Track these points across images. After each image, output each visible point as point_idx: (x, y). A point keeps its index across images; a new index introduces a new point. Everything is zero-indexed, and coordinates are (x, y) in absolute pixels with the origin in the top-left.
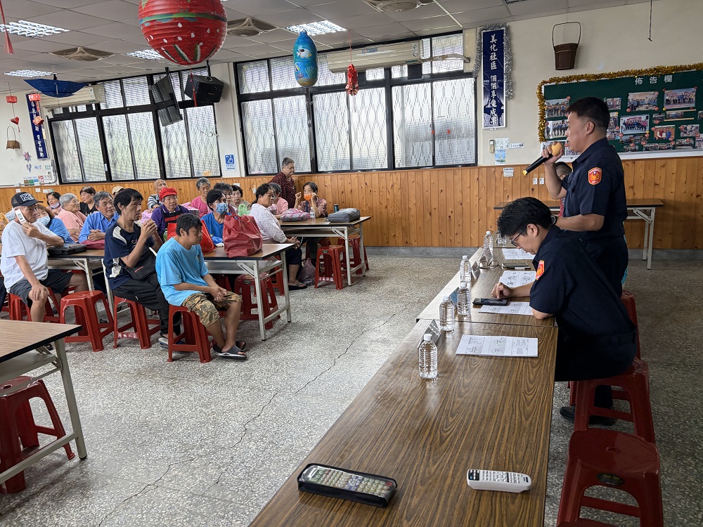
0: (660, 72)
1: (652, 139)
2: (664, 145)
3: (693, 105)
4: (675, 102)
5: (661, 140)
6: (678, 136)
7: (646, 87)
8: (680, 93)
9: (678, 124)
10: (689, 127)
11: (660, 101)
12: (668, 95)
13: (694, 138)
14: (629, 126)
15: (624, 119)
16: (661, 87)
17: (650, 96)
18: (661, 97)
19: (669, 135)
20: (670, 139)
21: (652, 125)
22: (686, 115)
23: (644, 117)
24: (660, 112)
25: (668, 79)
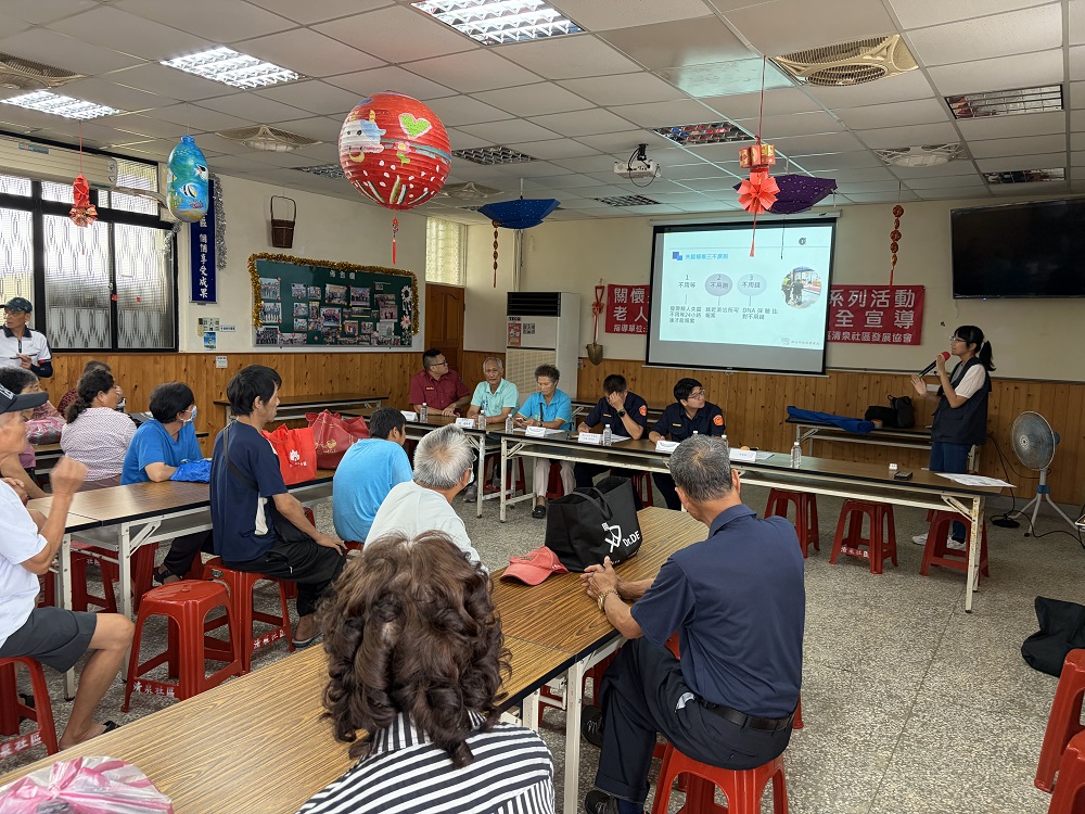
0: (348, 268)
1: (344, 334)
2: (351, 340)
3: (368, 304)
4: (358, 299)
5: (349, 336)
6: (360, 333)
7: (336, 281)
8: (360, 291)
9: (360, 320)
10: (367, 324)
11: (348, 297)
12: (353, 291)
13: (370, 335)
14: (328, 318)
15: (324, 310)
16: (346, 283)
17: (340, 290)
18: (348, 292)
19: (355, 330)
20: (355, 335)
21: (344, 319)
22: (365, 312)
23: (337, 310)
24: (348, 307)
25: (352, 276)
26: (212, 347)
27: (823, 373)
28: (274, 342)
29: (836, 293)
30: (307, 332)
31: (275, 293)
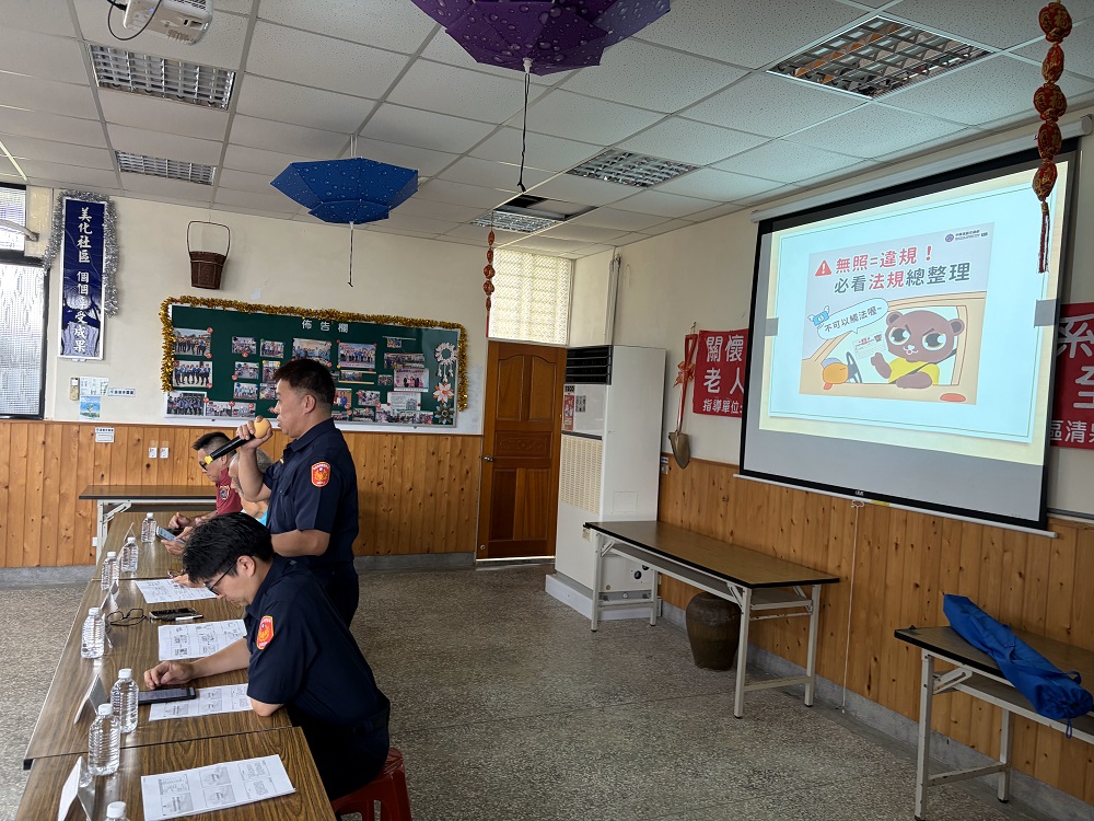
0: (333, 318)
2: (339, 414)
3: (373, 366)
4: (351, 359)
6: (355, 404)
7: (314, 334)
8: (358, 348)
9: (355, 388)
10: (368, 393)
11: (334, 355)
12: (344, 349)
13: (374, 408)
16: (333, 336)
17: (321, 347)
19: (344, 401)
20: (346, 407)
22: (365, 377)
25: (343, 328)
26: (93, 415)
27: (1043, 523)
28: (198, 411)
29: (1077, 325)
30: (258, 401)
31: (204, 349)
